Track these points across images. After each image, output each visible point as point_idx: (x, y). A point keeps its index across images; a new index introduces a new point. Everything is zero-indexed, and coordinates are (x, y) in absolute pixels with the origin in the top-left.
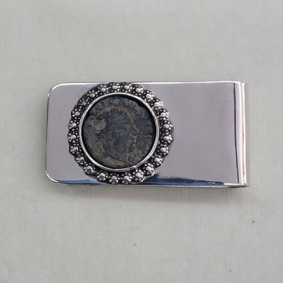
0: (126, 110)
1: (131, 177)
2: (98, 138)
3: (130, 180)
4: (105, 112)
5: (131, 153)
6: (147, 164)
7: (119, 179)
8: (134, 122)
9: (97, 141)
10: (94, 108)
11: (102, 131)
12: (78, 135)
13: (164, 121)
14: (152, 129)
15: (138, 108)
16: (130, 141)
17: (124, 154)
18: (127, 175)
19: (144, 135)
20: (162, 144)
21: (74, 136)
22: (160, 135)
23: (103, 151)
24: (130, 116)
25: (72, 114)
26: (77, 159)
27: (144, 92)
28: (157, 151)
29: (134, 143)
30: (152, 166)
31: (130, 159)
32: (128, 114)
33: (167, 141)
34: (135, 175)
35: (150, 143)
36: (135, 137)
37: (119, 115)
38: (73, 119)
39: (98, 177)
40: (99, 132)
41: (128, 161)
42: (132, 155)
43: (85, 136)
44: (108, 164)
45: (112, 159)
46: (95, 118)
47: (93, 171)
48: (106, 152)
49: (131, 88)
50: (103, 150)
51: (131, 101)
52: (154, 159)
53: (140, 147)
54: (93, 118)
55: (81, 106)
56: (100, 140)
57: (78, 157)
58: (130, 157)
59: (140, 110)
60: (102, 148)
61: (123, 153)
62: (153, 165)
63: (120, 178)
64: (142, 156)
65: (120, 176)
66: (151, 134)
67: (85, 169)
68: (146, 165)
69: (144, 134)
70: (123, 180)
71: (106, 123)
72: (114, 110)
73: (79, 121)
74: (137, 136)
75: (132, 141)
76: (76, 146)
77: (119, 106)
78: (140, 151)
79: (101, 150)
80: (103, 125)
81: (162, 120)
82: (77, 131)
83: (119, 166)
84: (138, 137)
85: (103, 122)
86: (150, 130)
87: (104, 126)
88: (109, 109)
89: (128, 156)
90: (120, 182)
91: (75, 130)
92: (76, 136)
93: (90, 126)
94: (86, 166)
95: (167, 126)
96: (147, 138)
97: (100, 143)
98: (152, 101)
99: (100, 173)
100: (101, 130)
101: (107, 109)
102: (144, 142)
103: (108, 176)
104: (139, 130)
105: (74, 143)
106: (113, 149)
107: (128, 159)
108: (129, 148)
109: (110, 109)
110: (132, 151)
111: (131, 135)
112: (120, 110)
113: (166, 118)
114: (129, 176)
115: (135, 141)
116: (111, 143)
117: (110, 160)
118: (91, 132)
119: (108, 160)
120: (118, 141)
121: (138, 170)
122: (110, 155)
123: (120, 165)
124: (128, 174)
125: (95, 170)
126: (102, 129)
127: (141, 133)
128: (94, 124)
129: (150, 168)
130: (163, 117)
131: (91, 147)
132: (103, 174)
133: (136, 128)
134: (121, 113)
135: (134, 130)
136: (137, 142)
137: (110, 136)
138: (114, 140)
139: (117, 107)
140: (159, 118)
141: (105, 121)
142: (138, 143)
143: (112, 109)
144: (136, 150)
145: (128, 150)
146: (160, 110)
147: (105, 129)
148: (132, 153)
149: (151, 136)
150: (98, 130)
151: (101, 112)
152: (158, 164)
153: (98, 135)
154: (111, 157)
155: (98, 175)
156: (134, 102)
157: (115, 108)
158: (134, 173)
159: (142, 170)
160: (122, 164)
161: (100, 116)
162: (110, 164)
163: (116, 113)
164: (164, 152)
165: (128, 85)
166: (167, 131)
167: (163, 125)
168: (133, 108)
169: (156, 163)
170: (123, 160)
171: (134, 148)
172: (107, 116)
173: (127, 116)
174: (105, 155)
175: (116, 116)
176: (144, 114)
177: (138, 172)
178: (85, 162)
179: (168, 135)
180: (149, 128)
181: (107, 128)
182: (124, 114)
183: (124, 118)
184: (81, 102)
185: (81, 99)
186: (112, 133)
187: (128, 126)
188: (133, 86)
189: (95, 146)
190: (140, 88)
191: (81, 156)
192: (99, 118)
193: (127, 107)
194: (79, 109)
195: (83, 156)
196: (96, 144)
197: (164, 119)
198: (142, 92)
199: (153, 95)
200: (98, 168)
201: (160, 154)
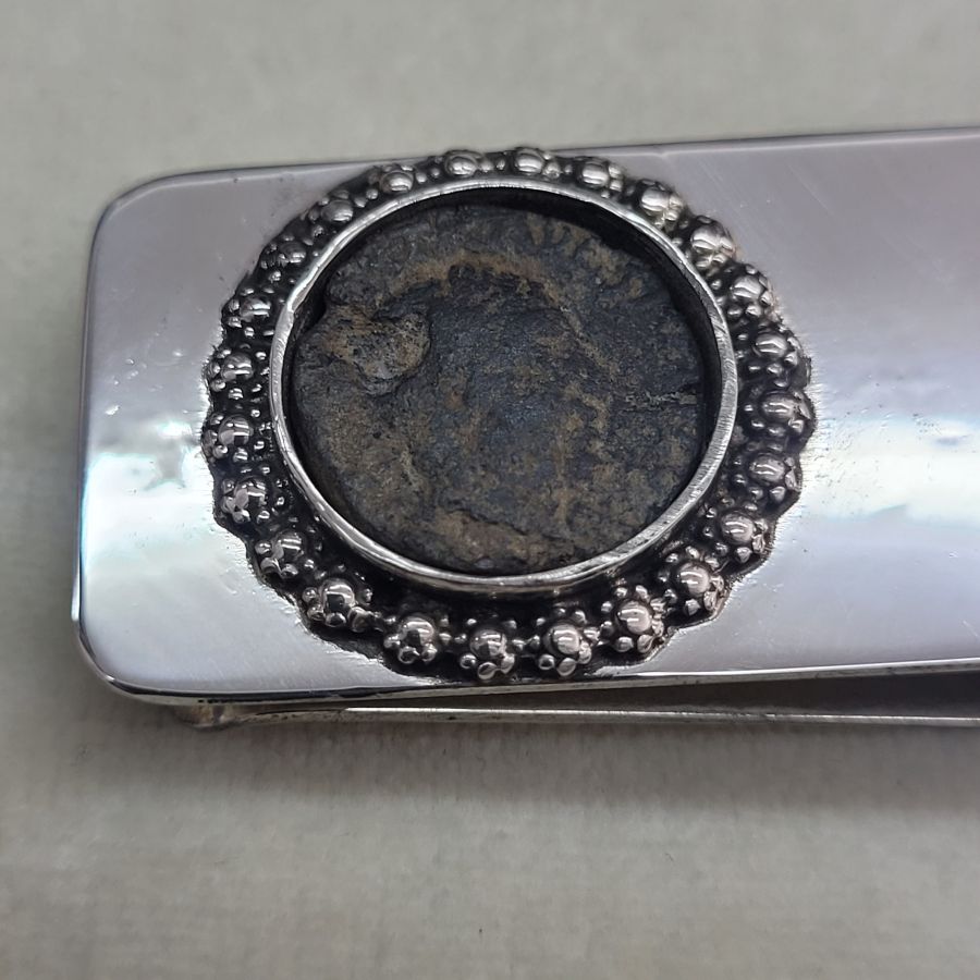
0: (533, 267)
1: (593, 633)
2: (383, 417)
3: (585, 651)
4: (413, 281)
5: (585, 486)
6: (680, 551)
7: (520, 643)
8: (587, 326)
9: (377, 436)
10: (349, 269)
11: (405, 380)
12: (267, 416)
13: (753, 320)
14: (692, 363)
15: (603, 256)
16: (570, 427)
17: (543, 496)
18: (569, 619)
19: (648, 394)
20: (758, 441)
21: (243, 429)
22: (743, 398)
23: (416, 486)
24: (562, 299)
25: (226, 313)
26: (263, 547)
27: (625, 187)
28: (731, 478)
29: (596, 436)
30: (713, 562)
31: (580, 520)
32: (550, 289)
33: (785, 422)
34: (613, 615)
35: (691, 429)
36: (601, 407)
37: (495, 294)
38: (233, 338)
39: (395, 639)
40: (384, 388)
41: (566, 533)
42: (594, 499)
43: (306, 408)
44: (451, 550)
45: (473, 525)
46: (358, 319)
47: (360, 611)
48: (434, 491)
49: (552, 169)
50: (417, 481)
51: (558, 226)
52: (717, 525)
53: (632, 453)
54: (348, 322)
55: (279, 267)
56: (391, 426)
57: (269, 537)
58: (577, 507)
59: (612, 268)
60: (408, 469)
61: (538, 489)
62: (719, 556)
63: (525, 638)
64: (650, 503)
65: (526, 630)
66: (687, 389)
67: (313, 602)
68: (674, 557)
69: (647, 384)
70: (542, 650)
71: (422, 338)
72: (469, 269)
73: (266, 344)
74: (610, 399)
75: (581, 423)
76: (256, 475)
77: (493, 253)
78: (635, 476)
79: (405, 476)
80: (410, 347)
81: (745, 315)
82: (256, 400)
83: (514, 558)
84: (618, 403)
85: (404, 334)
86: (682, 369)
87: (414, 354)
88: (436, 269)
89: (563, 502)
90: (527, 665)
91: (248, 394)
92: (253, 422)
93: (331, 359)
94: (317, 584)
95: (776, 345)
96: (668, 410)
97: (393, 440)
98: (677, 223)
99: (403, 618)
100: (396, 377)
101: (427, 268)
102: (653, 425)
103: (454, 634)
104: (614, 369)
105: (241, 464)
106: (473, 469)
107: (570, 522)
108: (568, 460)
109: (446, 269)
110: (588, 478)
111: (572, 389)
112: (498, 269)
113: (764, 305)
114: (578, 625)
115: (600, 425)
116: (463, 437)
117: (459, 533)
118: (340, 390)
119: (450, 525)
120: (502, 424)
121: (631, 587)
122: (457, 502)
123: (519, 552)
124: (571, 611)
125: (373, 606)
126: (404, 369)
127: (633, 382)
128: (356, 352)
129: (702, 574)
130: (744, 304)
132: (421, 626)
133: (600, 361)
134: (508, 284)
135: (592, 368)
136: (612, 433)
137: (456, 399)
138: (476, 421)
140: (724, 309)
141: (419, 325)
142: (619, 433)
143: (453, 267)
144: (609, 472)
145: (561, 469)
146: (723, 267)
147: (418, 366)
148: (591, 490)
149: (689, 400)
150: (379, 381)
151: (395, 287)
152: (743, 552)
153: (380, 399)
154: (467, 511)
155: (392, 630)
156: (578, 233)
157: (474, 261)
158: (607, 606)
159: (656, 590)
160: (535, 549)
161: (391, 301)
162: (462, 552)
163: (483, 287)
164: (773, 485)
165: (537, 153)
166: (775, 369)
167: (751, 343)
168: (573, 257)
169: (733, 544)
170: (539, 529)
171: (594, 459)
172: (429, 303)
173: (544, 298)
174: (427, 506)
175: (479, 297)
176: (637, 287)
177: (633, 597)
178: (310, 563)
179: (786, 393)
180: (675, 356)
181: (431, 358)
182: (523, 288)
183: (529, 308)
184: (279, 252)
185: (278, 239)
186: (460, 380)
187: (556, 345)
188: (562, 162)
189: (369, 460)
190: (604, 165)
191: (287, 529)
192: (384, 318)
193: (537, 254)
194: (268, 284)
195: (300, 529)
196: (373, 451)
197: (754, 310)
198: (616, 186)
199: (674, 201)
200: (391, 591)
201: (749, 497)
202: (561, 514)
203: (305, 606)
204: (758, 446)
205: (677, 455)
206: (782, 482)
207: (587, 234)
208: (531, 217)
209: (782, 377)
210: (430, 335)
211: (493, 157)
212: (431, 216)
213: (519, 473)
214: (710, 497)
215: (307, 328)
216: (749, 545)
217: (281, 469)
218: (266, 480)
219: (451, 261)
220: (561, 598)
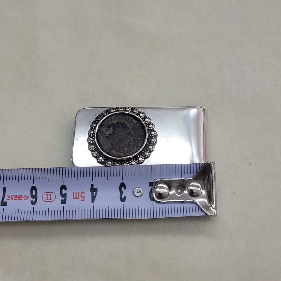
1: (129, 164)
4: (112, 123)
5: (129, 148)
8: (132, 130)
9: (106, 141)
10: (105, 121)
11: (110, 135)
12: (94, 138)
13: (151, 130)
14: (143, 134)
15: (134, 121)
16: (128, 141)
21: (92, 139)
22: (148, 139)
23: (110, 147)
24: (129, 126)
25: (91, 125)
27: (139, 113)
28: (146, 148)
29: (131, 142)
31: (128, 152)
33: (153, 142)
34: (131, 163)
35: (142, 142)
36: (132, 139)
38: (91, 128)
39: (107, 164)
40: (108, 135)
41: (126, 153)
42: (130, 150)
43: (99, 137)
44: (113, 154)
45: (116, 152)
47: (103, 161)
49: (130, 110)
51: (130, 117)
52: (144, 153)
53: (135, 144)
54: (105, 127)
55: (97, 120)
56: (108, 140)
57: (94, 152)
58: (128, 150)
59: (135, 123)
60: (110, 145)
61: (124, 148)
62: (144, 157)
64: (136, 150)
65: (121, 164)
66: (142, 137)
68: (139, 157)
69: (138, 137)
71: (113, 130)
72: (119, 122)
73: (95, 129)
76: (93, 145)
78: (135, 147)
79: (109, 146)
80: (111, 131)
81: (150, 129)
83: (120, 156)
84: (134, 139)
85: (111, 129)
86: (142, 135)
87: (112, 132)
88: (115, 122)
91: (93, 135)
92: (93, 138)
93: (102, 132)
94: (98, 157)
95: (153, 133)
96: (140, 140)
97: (108, 142)
98: (144, 117)
99: (108, 161)
101: (114, 122)
102: (138, 141)
103: (113, 164)
104: (134, 135)
105: (91, 143)
106: (117, 145)
110: (130, 147)
111: (129, 137)
112: (122, 122)
113: (153, 128)
115: (132, 141)
116: (116, 142)
118: (103, 135)
119: (114, 151)
120: (121, 141)
121: (133, 160)
124: (126, 162)
125: (105, 160)
126: (110, 133)
127: (136, 136)
128: (105, 131)
129: (141, 159)
130: (150, 128)
131: (102, 144)
132: (110, 163)
133: (133, 134)
134: (123, 124)
135: (132, 134)
136: (133, 142)
137: (116, 137)
138: (118, 140)
139: (121, 121)
140: (148, 128)
142: (134, 142)
144: (132, 146)
145: (127, 146)
146: (149, 123)
147: (112, 133)
149: (142, 139)
152: (146, 156)
153: (107, 137)
154: (116, 150)
155: (106, 163)
156: (132, 118)
158: (130, 162)
159: (136, 160)
160: (123, 155)
161: (109, 125)
162: (114, 154)
163: (120, 124)
164: (151, 149)
165: (128, 108)
166: (153, 136)
167: (150, 132)
168: (131, 121)
169: (145, 155)
170: (123, 153)
171: (131, 145)
172: (114, 126)
173: (127, 126)
174: (111, 149)
175: (119, 125)
176: (138, 125)
177: (133, 161)
178: (98, 155)
179: (154, 139)
180: (141, 133)
181: (113, 132)
182: (125, 124)
183: (125, 127)
184: (97, 118)
185: (97, 117)
186: (116, 135)
187: (128, 132)
188: (131, 109)
189: (105, 144)
190: (136, 110)
191: (96, 151)
192: (109, 127)
193: (127, 121)
194: (96, 122)
195: (97, 151)
196: (106, 143)
197: (152, 129)
198: (137, 112)
199: (144, 115)
200: (107, 159)
201: (148, 150)
202: (126, 151)
203: (97, 160)
204: (150, 144)
205: (140, 145)
206: (152, 149)
207: (133, 118)
208: (127, 116)
209: (154, 137)
210: (113, 129)
211: (124, 108)
212: (115, 115)
213: (122, 146)
214: (143, 150)
215: (100, 128)
216: (147, 156)
217: (96, 144)
218: (94, 145)
219: (117, 121)
220: (125, 160)
